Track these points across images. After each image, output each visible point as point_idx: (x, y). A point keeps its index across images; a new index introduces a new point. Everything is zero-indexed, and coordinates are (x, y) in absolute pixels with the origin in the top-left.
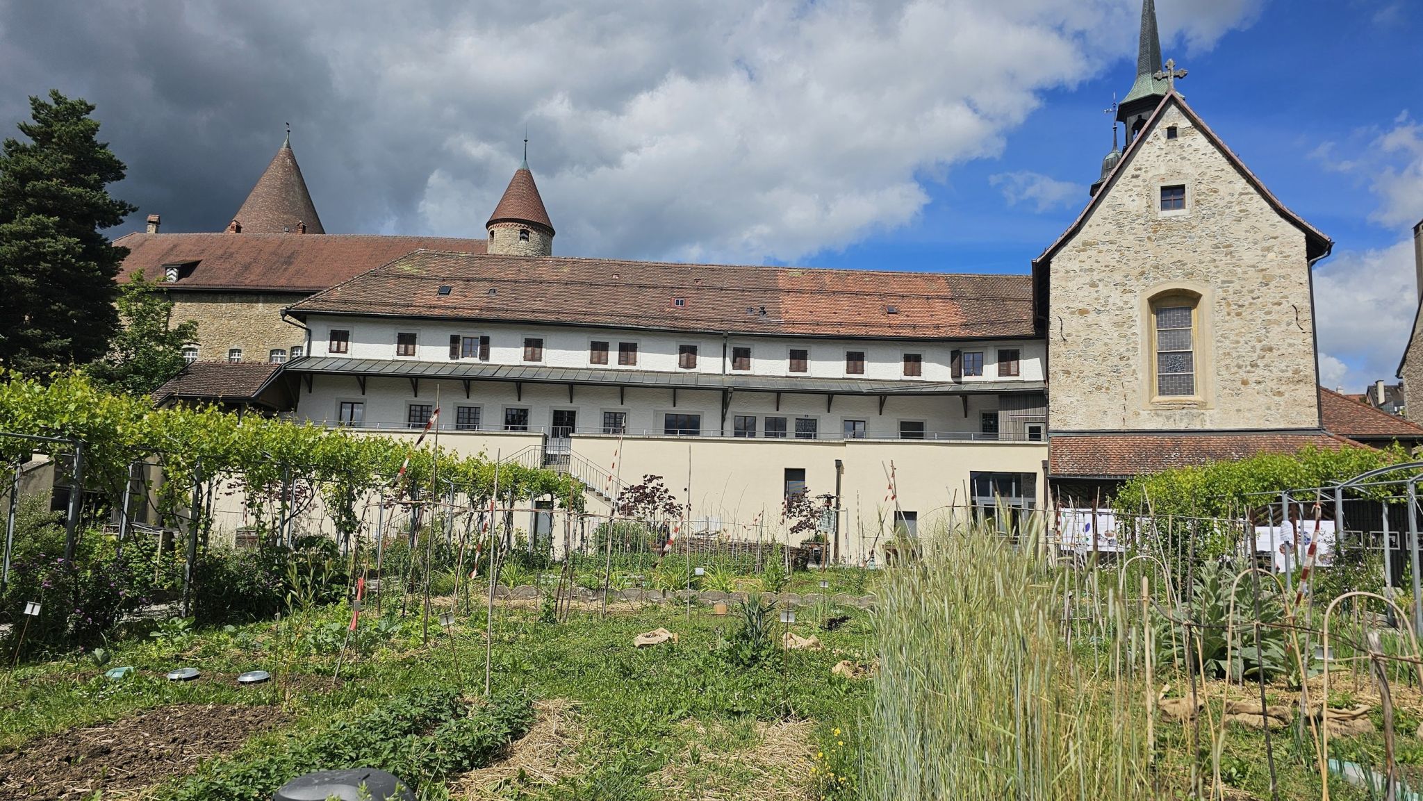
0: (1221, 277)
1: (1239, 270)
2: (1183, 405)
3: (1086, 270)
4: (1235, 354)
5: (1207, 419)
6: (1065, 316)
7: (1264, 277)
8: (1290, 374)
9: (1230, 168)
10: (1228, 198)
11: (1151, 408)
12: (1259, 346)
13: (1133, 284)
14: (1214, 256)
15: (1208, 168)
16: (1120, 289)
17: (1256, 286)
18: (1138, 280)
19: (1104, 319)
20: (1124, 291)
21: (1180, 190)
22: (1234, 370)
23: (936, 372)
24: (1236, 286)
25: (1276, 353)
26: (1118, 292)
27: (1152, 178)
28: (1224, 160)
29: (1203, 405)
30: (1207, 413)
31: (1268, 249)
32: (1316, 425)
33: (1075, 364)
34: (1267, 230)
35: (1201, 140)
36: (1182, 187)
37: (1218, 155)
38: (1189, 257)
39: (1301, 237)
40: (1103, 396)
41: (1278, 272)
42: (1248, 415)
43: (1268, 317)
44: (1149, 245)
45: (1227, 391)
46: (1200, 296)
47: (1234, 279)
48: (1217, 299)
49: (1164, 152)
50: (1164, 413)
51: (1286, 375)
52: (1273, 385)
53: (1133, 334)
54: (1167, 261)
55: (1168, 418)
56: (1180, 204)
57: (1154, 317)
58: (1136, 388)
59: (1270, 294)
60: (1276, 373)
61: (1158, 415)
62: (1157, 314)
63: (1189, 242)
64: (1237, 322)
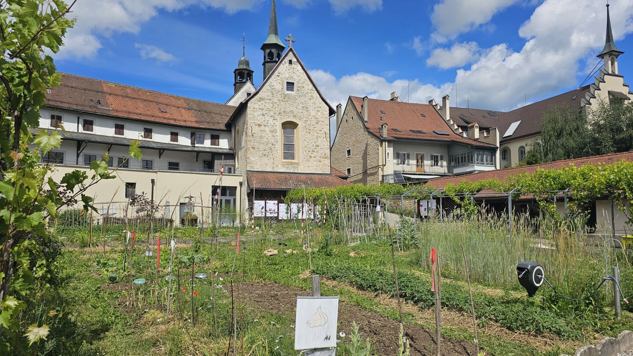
0: (305, 119)
1: (310, 117)
2: (292, 164)
3: (260, 109)
4: (308, 147)
5: (299, 169)
6: (253, 126)
7: (317, 121)
8: (323, 155)
9: (308, 80)
10: (307, 91)
11: (282, 164)
12: (315, 144)
13: (277, 117)
14: (303, 111)
15: (302, 78)
16: (273, 118)
17: (314, 124)
18: (278, 116)
19: (267, 129)
20: (274, 119)
21: (292, 84)
22: (308, 152)
23: (184, 141)
24: (309, 122)
25: (320, 147)
26: (272, 119)
27: (284, 78)
28: (306, 76)
29: (298, 164)
30: (299, 167)
31: (318, 111)
32: (329, 173)
33: (256, 145)
34: (318, 104)
35: (299, 67)
36: (293, 83)
37: (305, 74)
38: (295, 110)
39: (327, 108)
40: (266, 158)
41: (321, 119)
42: (311, 168)
43: (318, 135)
44: (282, 103)
45: (305, 159)
46: (298, 125)
47: (308, 120)
48: (303, 127)
49: (288, 69)
50: (286, 166)
51: (322, 155)
52: (318, 158)
53: (277, 136)
54: (288, 110)
55: (287, 168)
56: (292, 90)
57: (283, 130)
58: (277, 156)
59: (318, 127)
60: (319, 155)
61: (284, 167)
62: (284, 129)
63: (295, 104)
64: (309, 136)
